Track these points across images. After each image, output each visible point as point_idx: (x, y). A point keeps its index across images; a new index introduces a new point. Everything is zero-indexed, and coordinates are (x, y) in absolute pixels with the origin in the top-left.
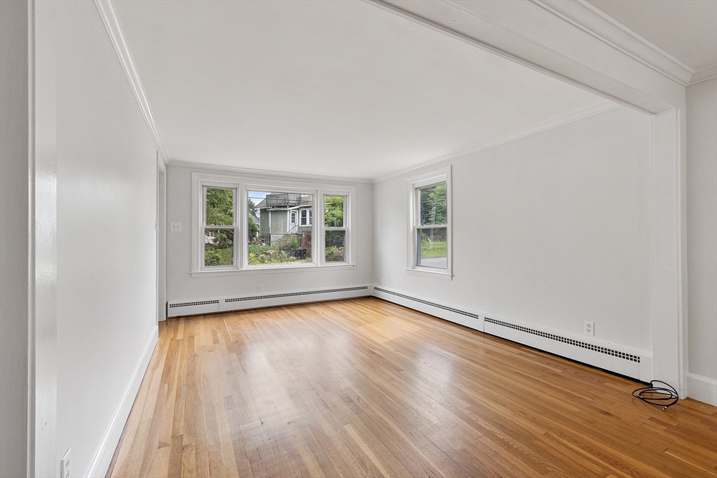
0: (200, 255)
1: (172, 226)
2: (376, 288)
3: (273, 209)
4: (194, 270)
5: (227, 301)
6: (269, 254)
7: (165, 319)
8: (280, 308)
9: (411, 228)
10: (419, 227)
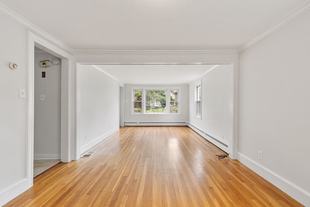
0: (133, 109)
1: (126, 101)
4: (131, 114)
7: (124, 126)
8: (154, 126)
9: (195, 101)
10: (197, 101)
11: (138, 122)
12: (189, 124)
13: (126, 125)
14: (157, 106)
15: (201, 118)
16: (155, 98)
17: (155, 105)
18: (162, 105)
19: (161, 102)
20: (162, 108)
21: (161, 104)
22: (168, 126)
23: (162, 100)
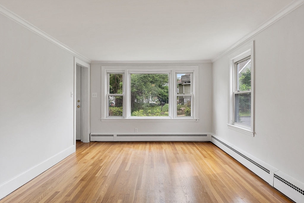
0: (106, 110)
1: (92, 95)
2: (212, 137)
3: (185, 84)
4: (102, 118)
5: (118, 135)
6: (181, 110)
7: (89, 142)
8: (146, 142)
9: (231, 94)
10: (236, 92)
11: (115, 134)
12: (215, 138)
13: (94, 139)
14: (153, 102)
15: (252, 132)
16: (151, 91)
17: (150, 102)
18: (161, 102)
19: (159, 97)
20: (161, 107)
21: (159, 100)
22: (173, 142)
23: (160, 95)
